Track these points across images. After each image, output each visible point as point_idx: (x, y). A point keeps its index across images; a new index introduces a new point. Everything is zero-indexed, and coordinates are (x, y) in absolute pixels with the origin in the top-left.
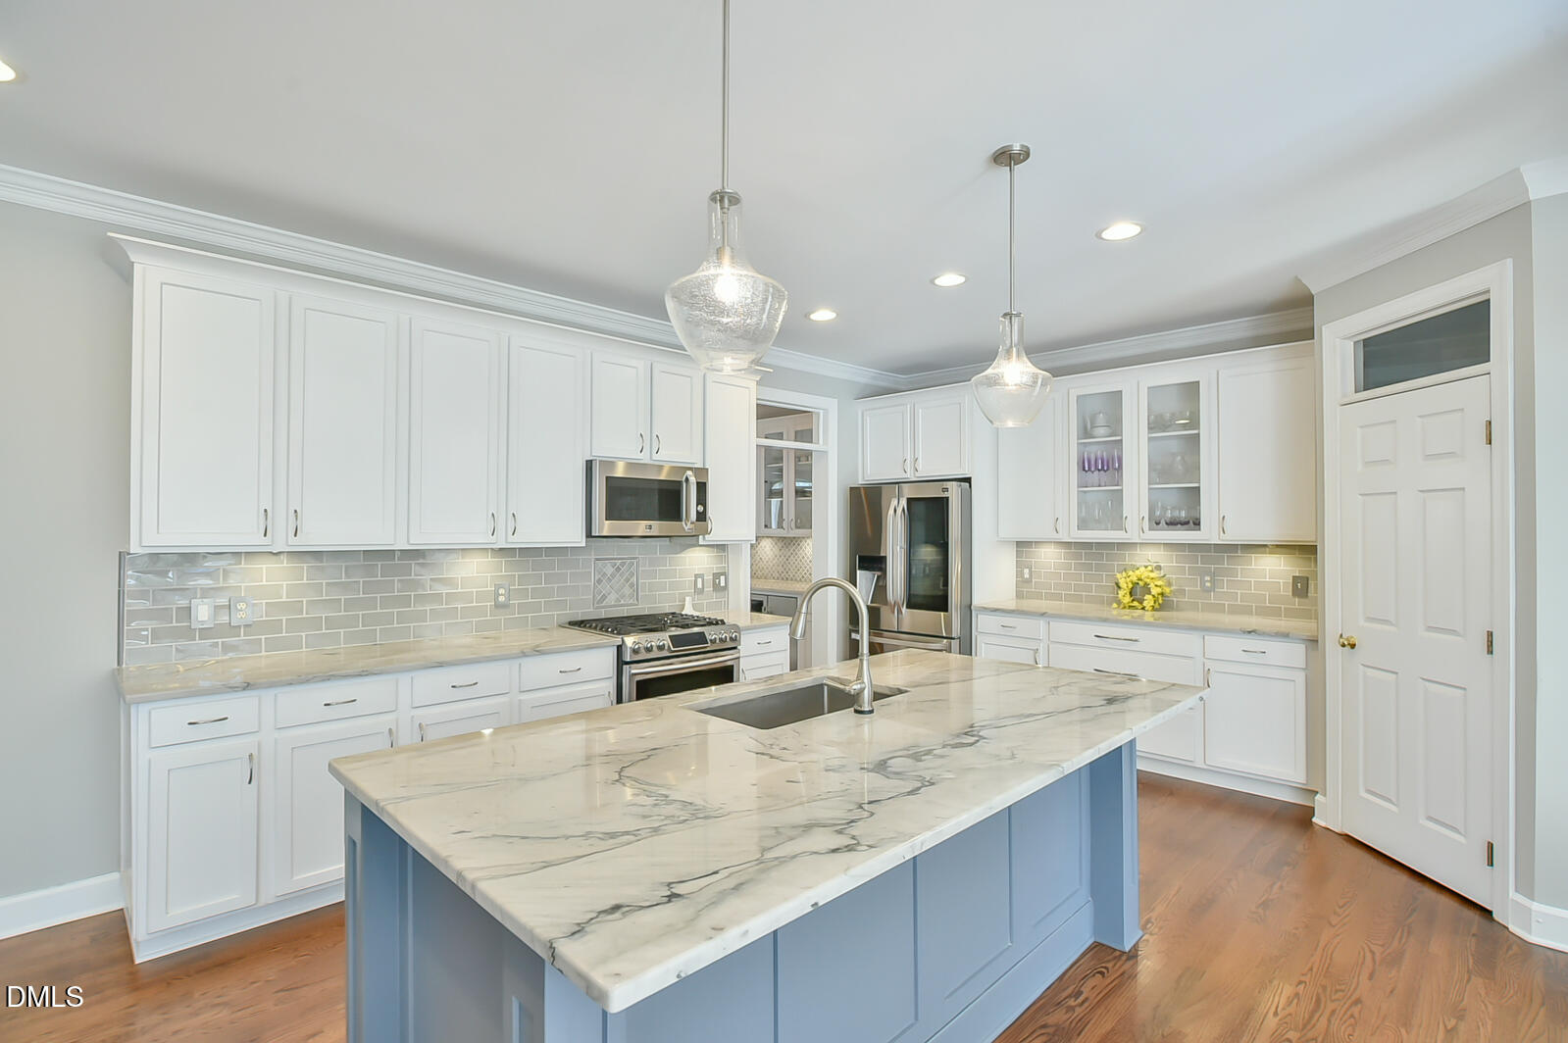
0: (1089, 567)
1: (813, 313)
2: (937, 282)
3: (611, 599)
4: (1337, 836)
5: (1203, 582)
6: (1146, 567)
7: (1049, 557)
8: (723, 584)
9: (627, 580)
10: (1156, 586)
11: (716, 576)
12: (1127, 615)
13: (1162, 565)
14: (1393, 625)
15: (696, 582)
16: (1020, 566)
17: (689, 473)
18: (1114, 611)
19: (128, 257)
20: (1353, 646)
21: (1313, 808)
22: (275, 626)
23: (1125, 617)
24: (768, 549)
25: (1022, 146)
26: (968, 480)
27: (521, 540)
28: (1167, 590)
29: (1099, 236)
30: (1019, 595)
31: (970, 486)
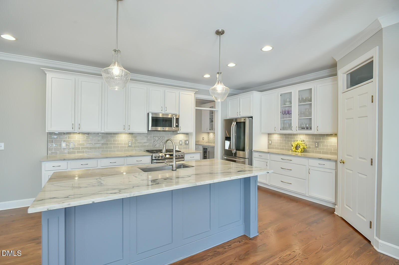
0: (285, 140)
1: (204, 75)
2: (228, 65)
3: (158, 145)
4: (339, 218)
5: (315, 145)
6: (300, 140)
7: (276, 138)
8: (187, 143)
9: (162, 141)
10: (302, 146)
11: (186, 141)
12: (294, 153)
13: (305, 140)
14: (352, 157)
15: (180, 142)
16: (269, 140)
17: (174, 116)
18: (290, 153)
19: (45, 73)
20: (344, 163)
21: (335, 209)
22: (79, 148)
23: (294, 155)
24: (212, 136)
25: (222, 30)
26: (252, 117)
27: (131, 131)
28: (305, 147)
29: (261, 50)
30: (268, 148)
31: (252, 119)
